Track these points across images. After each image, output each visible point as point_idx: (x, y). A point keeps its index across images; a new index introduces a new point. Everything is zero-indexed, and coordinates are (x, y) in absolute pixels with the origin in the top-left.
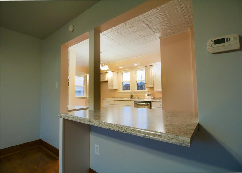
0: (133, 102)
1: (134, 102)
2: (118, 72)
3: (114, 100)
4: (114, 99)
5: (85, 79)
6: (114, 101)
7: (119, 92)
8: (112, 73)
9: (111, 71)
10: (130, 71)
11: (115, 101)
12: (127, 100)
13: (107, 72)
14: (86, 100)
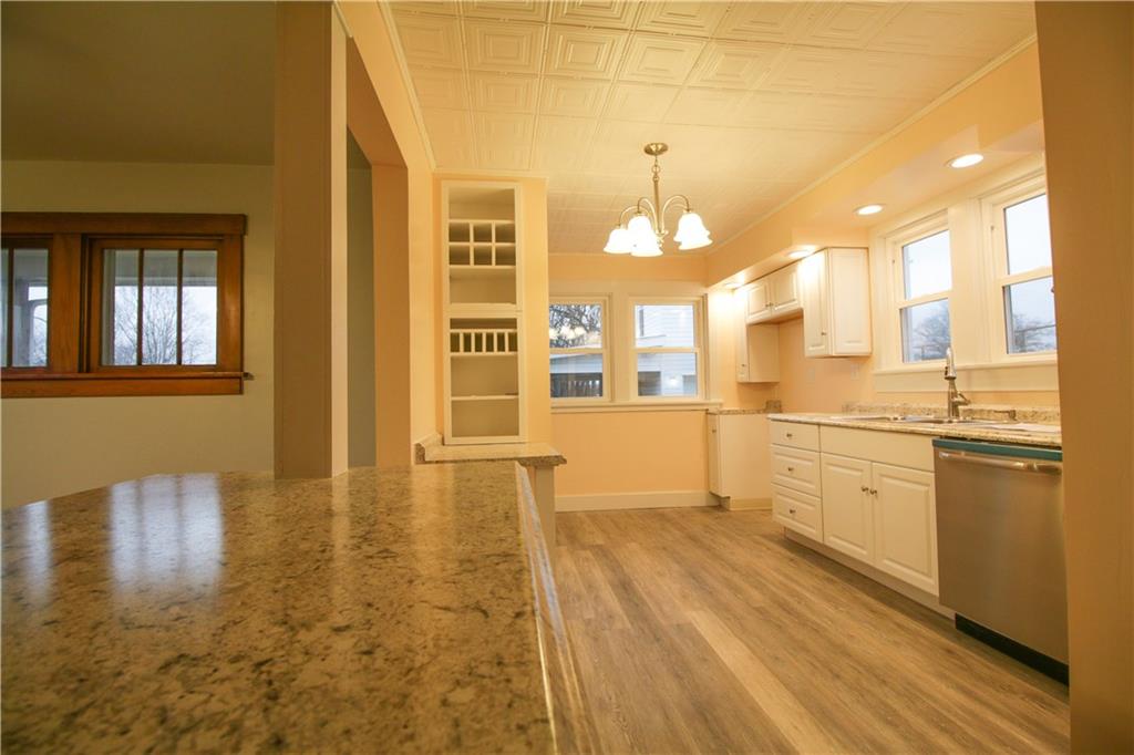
0: (929, 441)
1: (935, 444)
2: (867, 248)
3: (819, 424)
4: (815, 420)
5: (699, 314)
6: (816, 427)
7: (877, 371)
8: (821, 255)
9: (813, 248)
10: (945, 223)
11: (822, 428)
12: (886, 426)
13: (794, 256)
14: (706, 419)
